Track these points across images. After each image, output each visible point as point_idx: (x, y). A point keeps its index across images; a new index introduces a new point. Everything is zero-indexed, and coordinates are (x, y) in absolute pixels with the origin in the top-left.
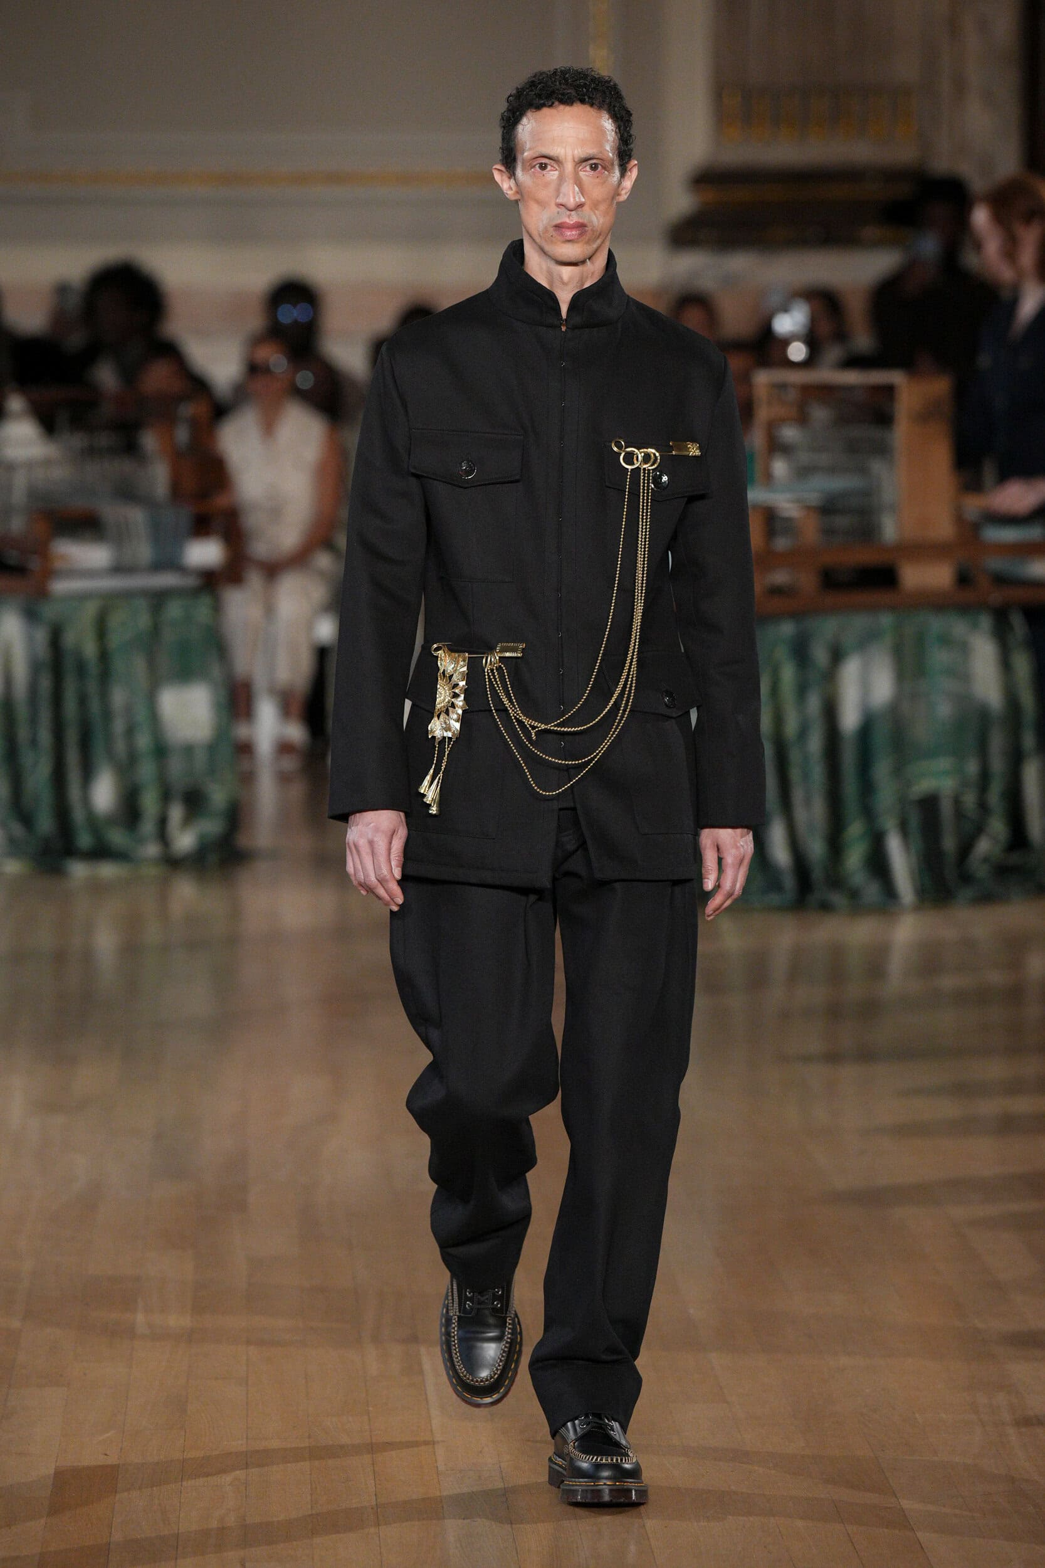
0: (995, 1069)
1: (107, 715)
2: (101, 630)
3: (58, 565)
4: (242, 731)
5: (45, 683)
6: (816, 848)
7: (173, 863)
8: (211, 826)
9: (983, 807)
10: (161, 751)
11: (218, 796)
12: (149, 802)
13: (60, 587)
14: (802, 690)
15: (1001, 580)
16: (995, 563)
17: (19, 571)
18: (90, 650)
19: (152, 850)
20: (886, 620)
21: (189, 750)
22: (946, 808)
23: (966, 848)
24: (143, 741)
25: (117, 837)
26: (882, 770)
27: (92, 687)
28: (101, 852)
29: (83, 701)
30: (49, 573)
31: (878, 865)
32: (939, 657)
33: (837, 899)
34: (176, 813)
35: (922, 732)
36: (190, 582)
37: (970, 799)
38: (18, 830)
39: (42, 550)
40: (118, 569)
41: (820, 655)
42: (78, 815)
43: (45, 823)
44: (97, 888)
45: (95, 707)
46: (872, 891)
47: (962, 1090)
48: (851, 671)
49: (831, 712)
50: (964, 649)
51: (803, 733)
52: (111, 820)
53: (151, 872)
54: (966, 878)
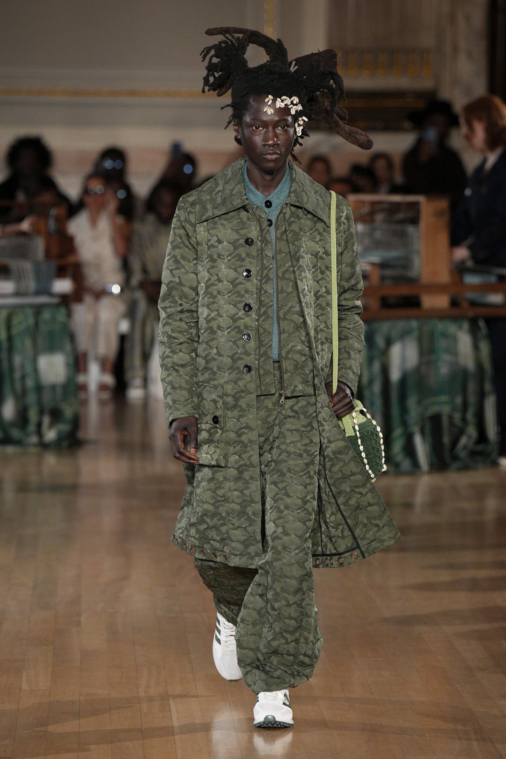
0: (469, 557)
1: (11, 369)
2: (9, 325)
4: (81, 379)
7: (44, 446)
8: (64, 427)
9: (464, 420)
10: (39, 388)
11: (68, 412)
12: (33, 415)
15: (473, 304)
16: (470, 295)
18: (3, 337)
19: (34, 439)
20: (414, 324)
21: (53, 387)
22: (445, 421)
23: (455, 442)
24: (30, 383)
25: (15, 433)
26: (412, 402)
27: (4, 355)
28: (7, 441)
31: (409, 450)
32: (442, 343)
34: (46, 420)
35: (432, 381)
36: (55, 300)
37: (457, 416)
40: (17, 294)
41: (380, 341)
45: (5, 365)
46: (406, 464)
47: (451, 566)
48: (396, 351)
49: (385, 371)
50: (455, 339)
51: (371, 382)
52: (13, 424)
53: (33, 450)
54: (455, 458)
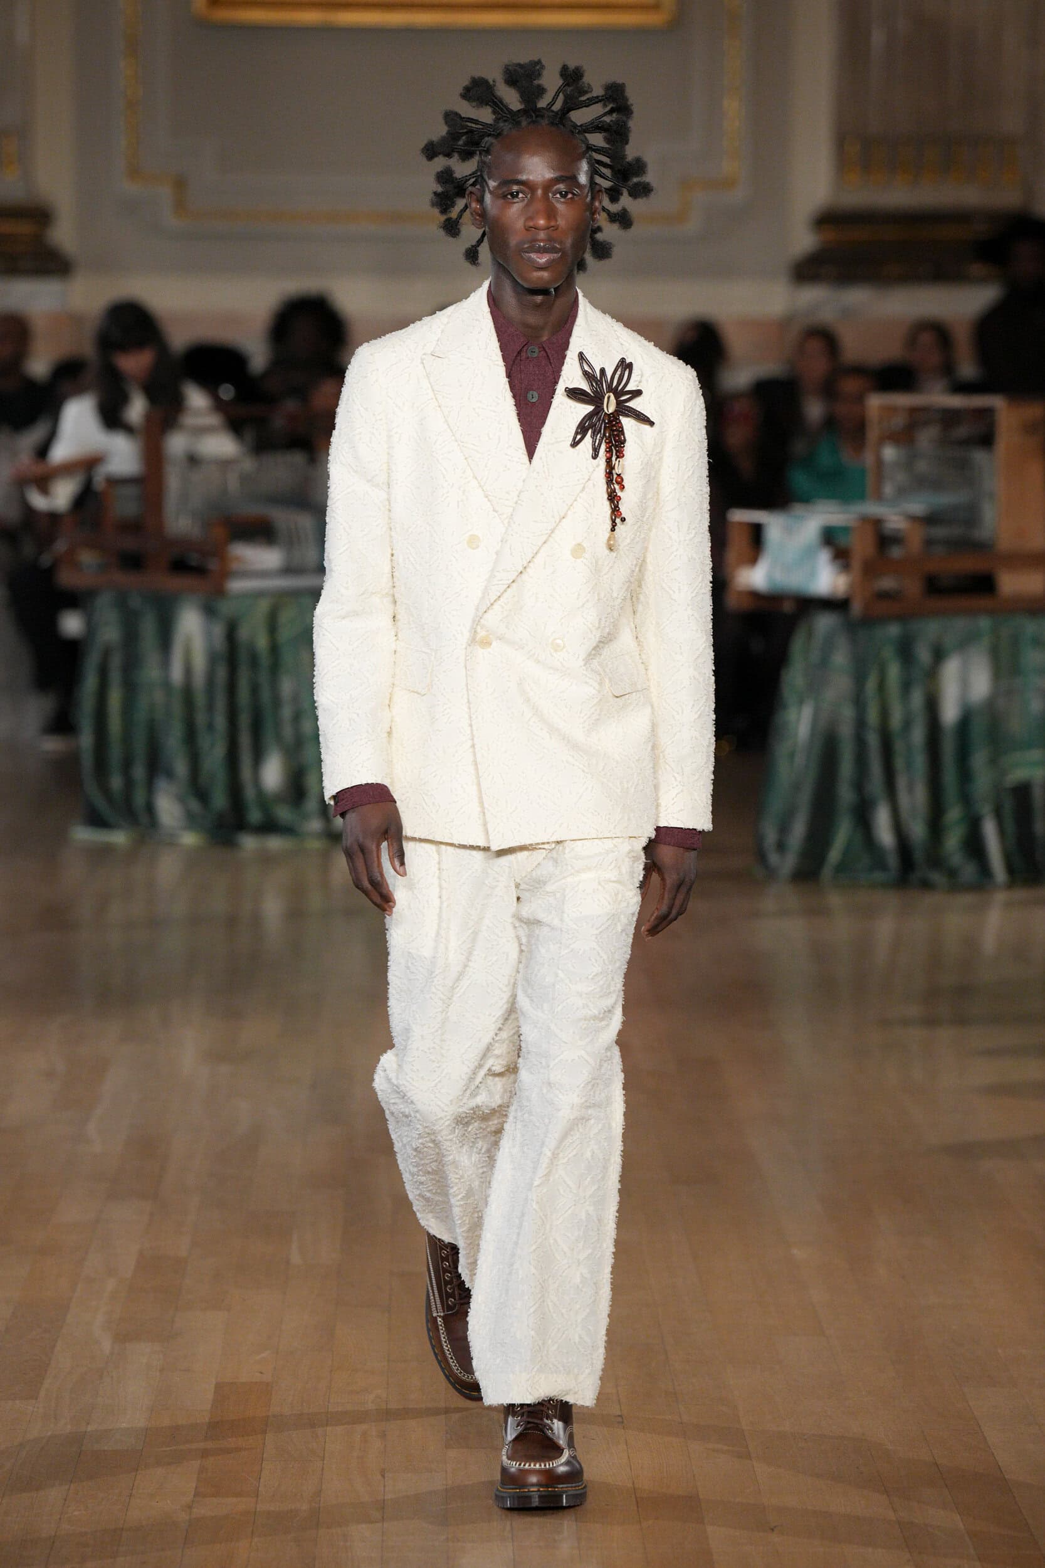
1: (277, 702)
2: (272, 626)
3: (234, 566)
5: (222, 673)
6: (918, 830)
12: (314, 782)
13: (237, 585)
14: (906, 687)
17: (200, 571)
18: (262, 642)
19: (316, 825)
20: (984, 623)
22: (1038, 796)
24: (309, 726)
25: (284, 814)
26: (979, 760)
27: (264, 678)
28: (270, 827)
29: (255, 690)
30: (226, 574)
31: (975, 846)
32: (1033, 657)
33: (936, 877)
35: (1016, 726)
38: (195, 805)
39: (219, 552)
40: (288, 570)
41: (924, 655)
42: (250, 793)
43: (220, 800)
44: (267, 860)
45: (266, 695)
46: (969, 871)
48: (951, 670)
49: (932, 706)
51: (907, 725)
52: (279, 798)
53: (315, 845)
